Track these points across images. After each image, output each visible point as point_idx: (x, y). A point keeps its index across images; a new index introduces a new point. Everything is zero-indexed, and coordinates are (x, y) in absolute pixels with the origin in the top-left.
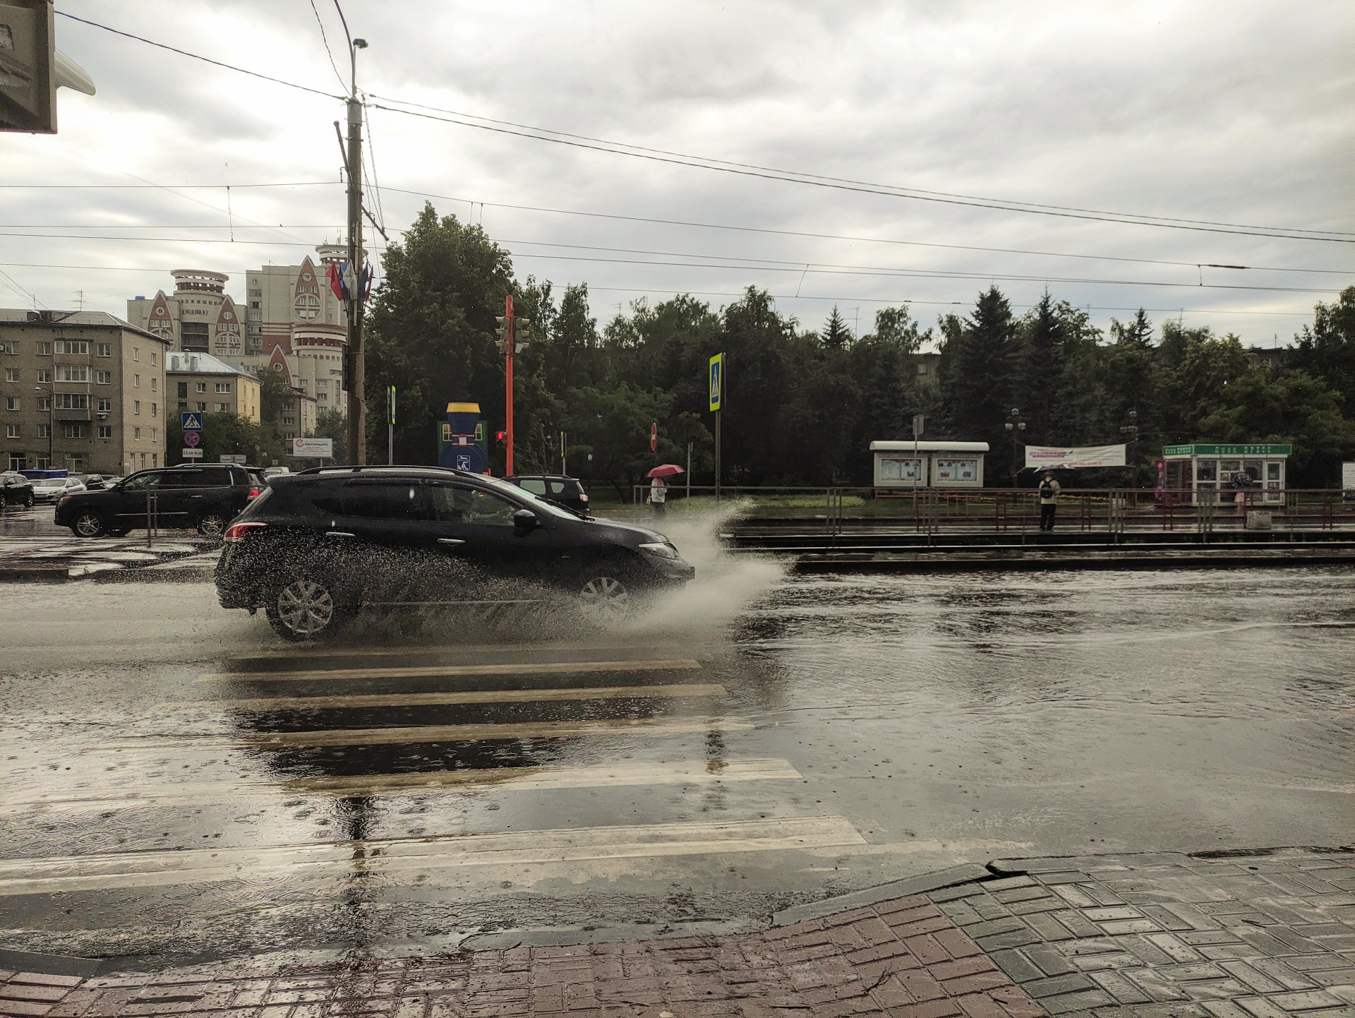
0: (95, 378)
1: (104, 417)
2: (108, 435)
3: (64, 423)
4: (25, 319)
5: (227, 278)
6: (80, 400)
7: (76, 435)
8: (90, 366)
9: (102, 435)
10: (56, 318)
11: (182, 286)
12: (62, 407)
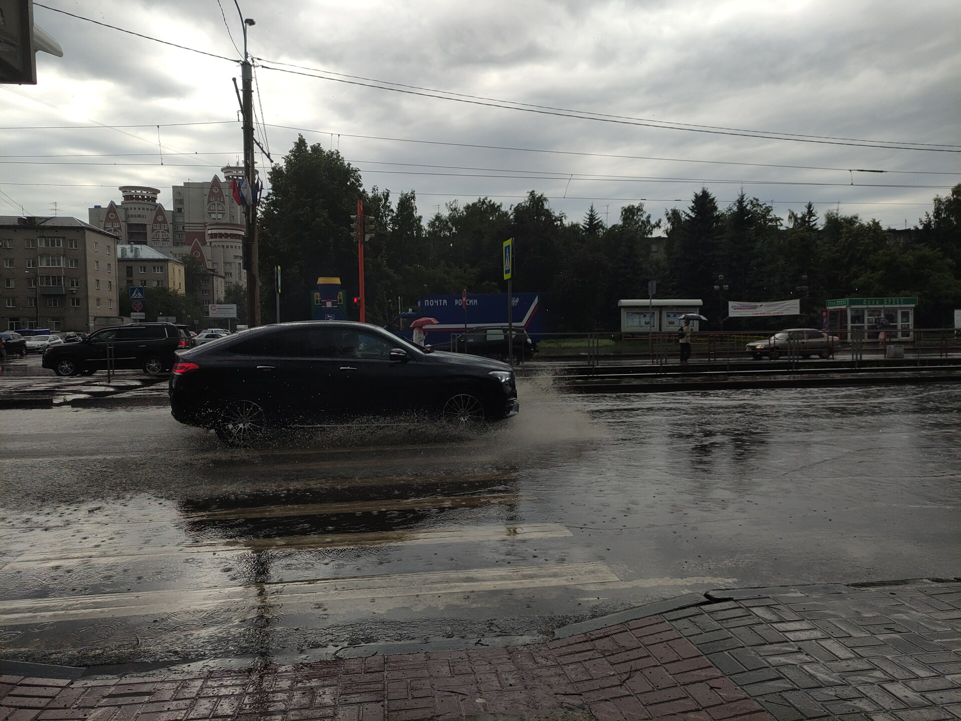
0: (67, 264)
1: (74, 292)
2: (78, 304)
3: (46, 296)
4: (16, 223)
5: (159, 192)
6: (57, 280)
7: (55, 304)
8: (64, 256)
9: (73, 304)
10: (38, 222)
11: (126, 198)
12: (44, 285)
